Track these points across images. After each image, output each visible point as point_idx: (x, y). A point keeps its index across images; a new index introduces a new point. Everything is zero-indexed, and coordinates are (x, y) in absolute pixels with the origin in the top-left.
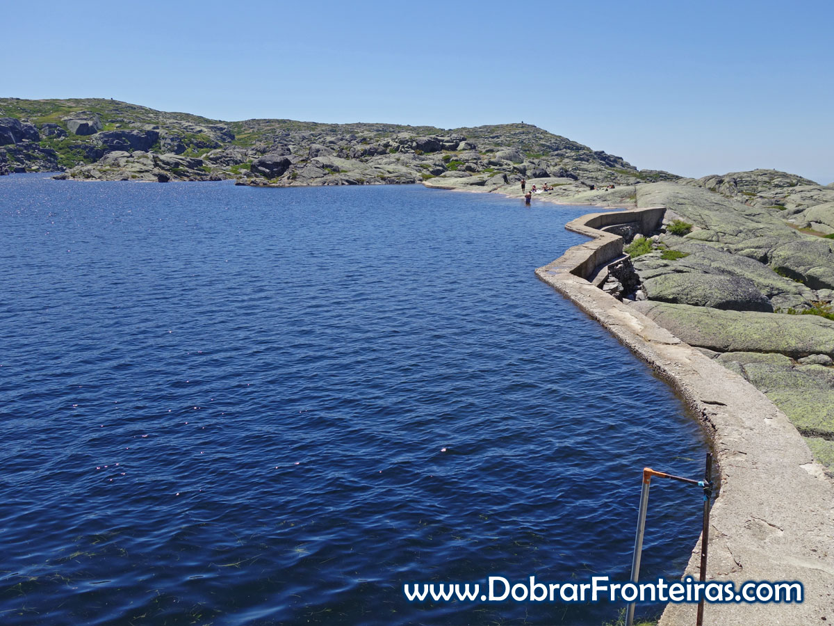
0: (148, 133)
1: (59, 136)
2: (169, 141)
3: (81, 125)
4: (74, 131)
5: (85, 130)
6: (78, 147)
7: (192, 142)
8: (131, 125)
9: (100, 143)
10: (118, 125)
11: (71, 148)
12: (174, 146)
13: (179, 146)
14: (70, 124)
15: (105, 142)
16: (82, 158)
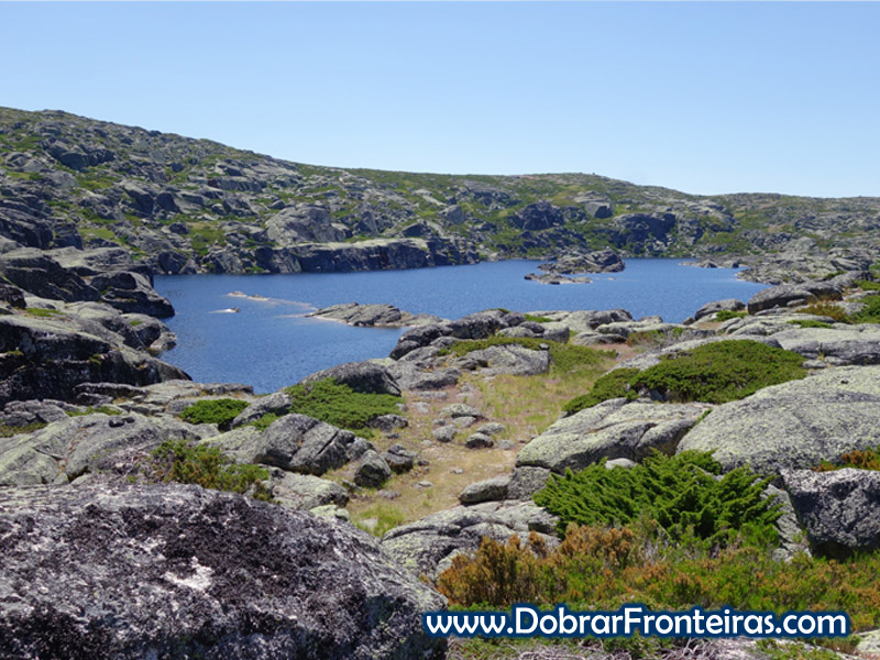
0: (666, 216)
1: (580, 219)
2: (687, 225)
3: (601, 208)
4: (593, 213)
5: (604, 213)
6: (601, 231)
7: (707, 226)
8: (641, 207)
9: (623, 226)
10: (628, 206)
11: (596, 232)
12: (692, 231)
13: (698, 230)
14: (587, 207)
15: (628, 226)
16: (607, 242)
